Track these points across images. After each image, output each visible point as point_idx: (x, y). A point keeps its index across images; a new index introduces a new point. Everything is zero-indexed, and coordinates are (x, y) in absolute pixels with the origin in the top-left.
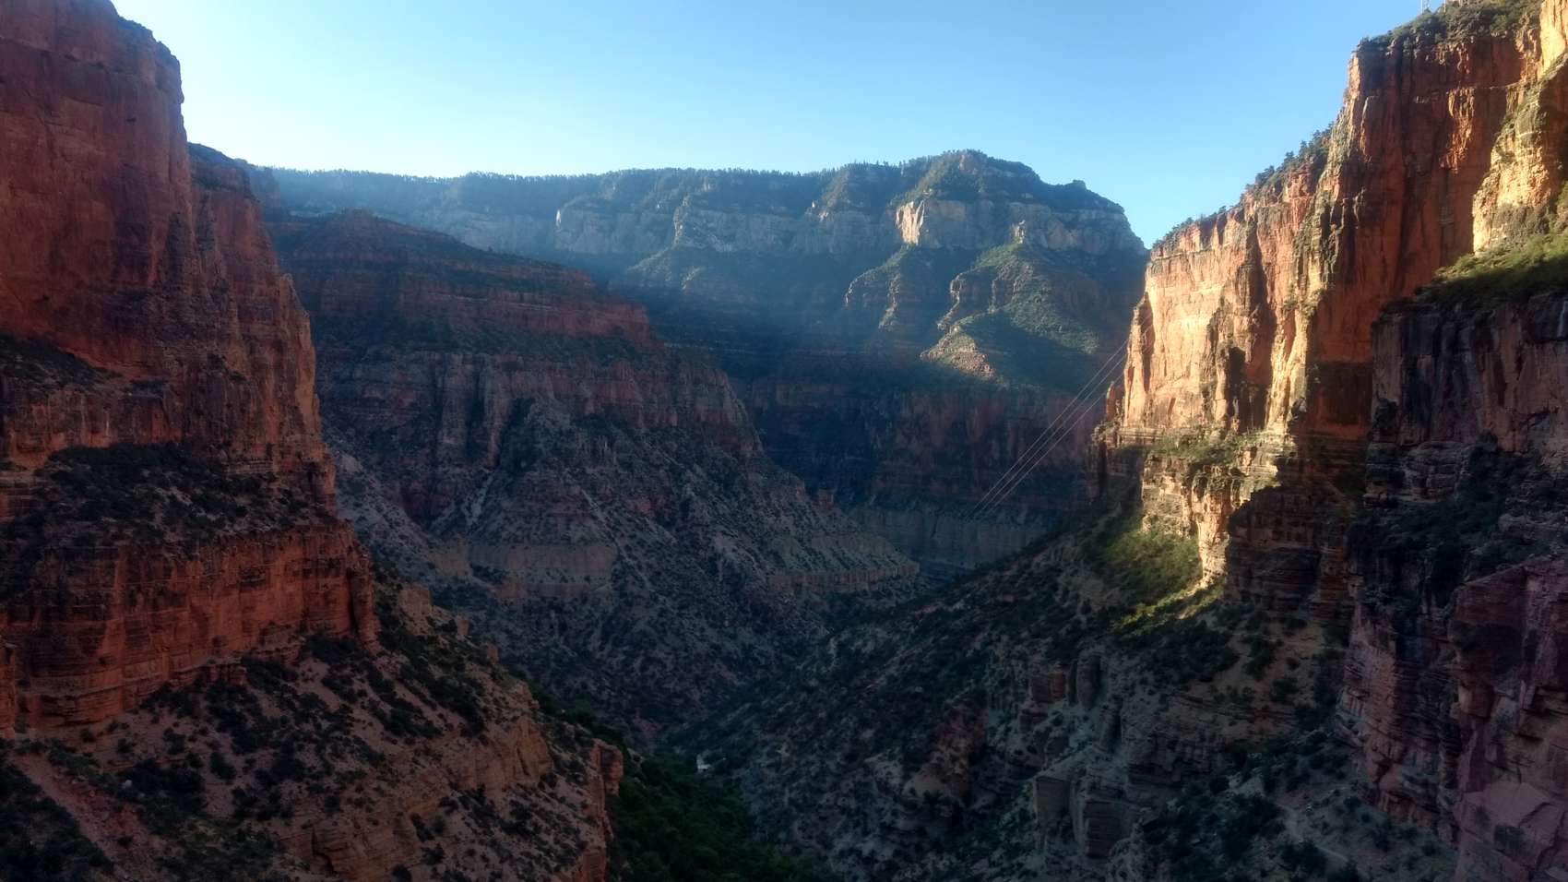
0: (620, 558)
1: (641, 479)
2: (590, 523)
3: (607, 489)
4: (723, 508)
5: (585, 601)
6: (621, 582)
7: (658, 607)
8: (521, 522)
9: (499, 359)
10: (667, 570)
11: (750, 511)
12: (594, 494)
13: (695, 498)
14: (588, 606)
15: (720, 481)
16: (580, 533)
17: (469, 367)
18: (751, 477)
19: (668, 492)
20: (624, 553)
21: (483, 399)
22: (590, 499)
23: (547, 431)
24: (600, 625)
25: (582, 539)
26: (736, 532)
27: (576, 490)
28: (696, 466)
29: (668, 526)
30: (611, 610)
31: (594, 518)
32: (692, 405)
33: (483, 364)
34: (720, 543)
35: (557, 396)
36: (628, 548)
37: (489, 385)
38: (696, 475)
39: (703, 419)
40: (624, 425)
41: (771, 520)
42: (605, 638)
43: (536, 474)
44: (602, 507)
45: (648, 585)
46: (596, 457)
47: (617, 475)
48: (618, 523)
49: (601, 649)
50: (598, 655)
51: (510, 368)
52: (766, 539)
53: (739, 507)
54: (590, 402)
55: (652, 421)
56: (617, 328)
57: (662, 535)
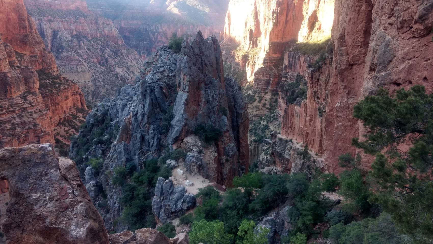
0: (93, 76)
1: (93, 53)
2: (83, 66)
3: (85, 57)
4: (116, 60)
5: (85, 88)
6: (94, 82)
7: (106, 88)
8: (63, 67)
9: (46, 18)
10: (106, 78)
11: (124, 60)
12: (82, 58)
13: (109, 58)
14: (86, 89)
15: (114, 52)
16: (81, 70)
17: (37, 21)
18: (123, 51)
19: (101, 56)
20: (94, 74)
21: (44, 31)
22: (81, 60)
23: (65, 41)
24: (91, 93)
25: (82, 71)
26: (121, 67)
27: (77, 57)
28: (107, 48)
29: (103, 66)
30: (93, 90)
31: (84, 65)
32: (103, 31)
33: (41, 20)
34: (118, 70)
35: (65, 29)
36: (94, 73)
37: (45, 27)
38: (107, 51)
39: (107, 34)
40: (85, 37)
41: (130, 63)
42: (93, 96)
43: (65, 53)
44: (85, 62)
45: (102, 82)
46: (80, 48)
47: (87, 52)
48: (90, 66)
49: (93, 100)
50: (92, 101)
51: (50, 21)
52: (129, 68)
53: (121, 60)
54: (74, 31)
55: (92, 35)
56: (78, 7)
57: (102, 68)
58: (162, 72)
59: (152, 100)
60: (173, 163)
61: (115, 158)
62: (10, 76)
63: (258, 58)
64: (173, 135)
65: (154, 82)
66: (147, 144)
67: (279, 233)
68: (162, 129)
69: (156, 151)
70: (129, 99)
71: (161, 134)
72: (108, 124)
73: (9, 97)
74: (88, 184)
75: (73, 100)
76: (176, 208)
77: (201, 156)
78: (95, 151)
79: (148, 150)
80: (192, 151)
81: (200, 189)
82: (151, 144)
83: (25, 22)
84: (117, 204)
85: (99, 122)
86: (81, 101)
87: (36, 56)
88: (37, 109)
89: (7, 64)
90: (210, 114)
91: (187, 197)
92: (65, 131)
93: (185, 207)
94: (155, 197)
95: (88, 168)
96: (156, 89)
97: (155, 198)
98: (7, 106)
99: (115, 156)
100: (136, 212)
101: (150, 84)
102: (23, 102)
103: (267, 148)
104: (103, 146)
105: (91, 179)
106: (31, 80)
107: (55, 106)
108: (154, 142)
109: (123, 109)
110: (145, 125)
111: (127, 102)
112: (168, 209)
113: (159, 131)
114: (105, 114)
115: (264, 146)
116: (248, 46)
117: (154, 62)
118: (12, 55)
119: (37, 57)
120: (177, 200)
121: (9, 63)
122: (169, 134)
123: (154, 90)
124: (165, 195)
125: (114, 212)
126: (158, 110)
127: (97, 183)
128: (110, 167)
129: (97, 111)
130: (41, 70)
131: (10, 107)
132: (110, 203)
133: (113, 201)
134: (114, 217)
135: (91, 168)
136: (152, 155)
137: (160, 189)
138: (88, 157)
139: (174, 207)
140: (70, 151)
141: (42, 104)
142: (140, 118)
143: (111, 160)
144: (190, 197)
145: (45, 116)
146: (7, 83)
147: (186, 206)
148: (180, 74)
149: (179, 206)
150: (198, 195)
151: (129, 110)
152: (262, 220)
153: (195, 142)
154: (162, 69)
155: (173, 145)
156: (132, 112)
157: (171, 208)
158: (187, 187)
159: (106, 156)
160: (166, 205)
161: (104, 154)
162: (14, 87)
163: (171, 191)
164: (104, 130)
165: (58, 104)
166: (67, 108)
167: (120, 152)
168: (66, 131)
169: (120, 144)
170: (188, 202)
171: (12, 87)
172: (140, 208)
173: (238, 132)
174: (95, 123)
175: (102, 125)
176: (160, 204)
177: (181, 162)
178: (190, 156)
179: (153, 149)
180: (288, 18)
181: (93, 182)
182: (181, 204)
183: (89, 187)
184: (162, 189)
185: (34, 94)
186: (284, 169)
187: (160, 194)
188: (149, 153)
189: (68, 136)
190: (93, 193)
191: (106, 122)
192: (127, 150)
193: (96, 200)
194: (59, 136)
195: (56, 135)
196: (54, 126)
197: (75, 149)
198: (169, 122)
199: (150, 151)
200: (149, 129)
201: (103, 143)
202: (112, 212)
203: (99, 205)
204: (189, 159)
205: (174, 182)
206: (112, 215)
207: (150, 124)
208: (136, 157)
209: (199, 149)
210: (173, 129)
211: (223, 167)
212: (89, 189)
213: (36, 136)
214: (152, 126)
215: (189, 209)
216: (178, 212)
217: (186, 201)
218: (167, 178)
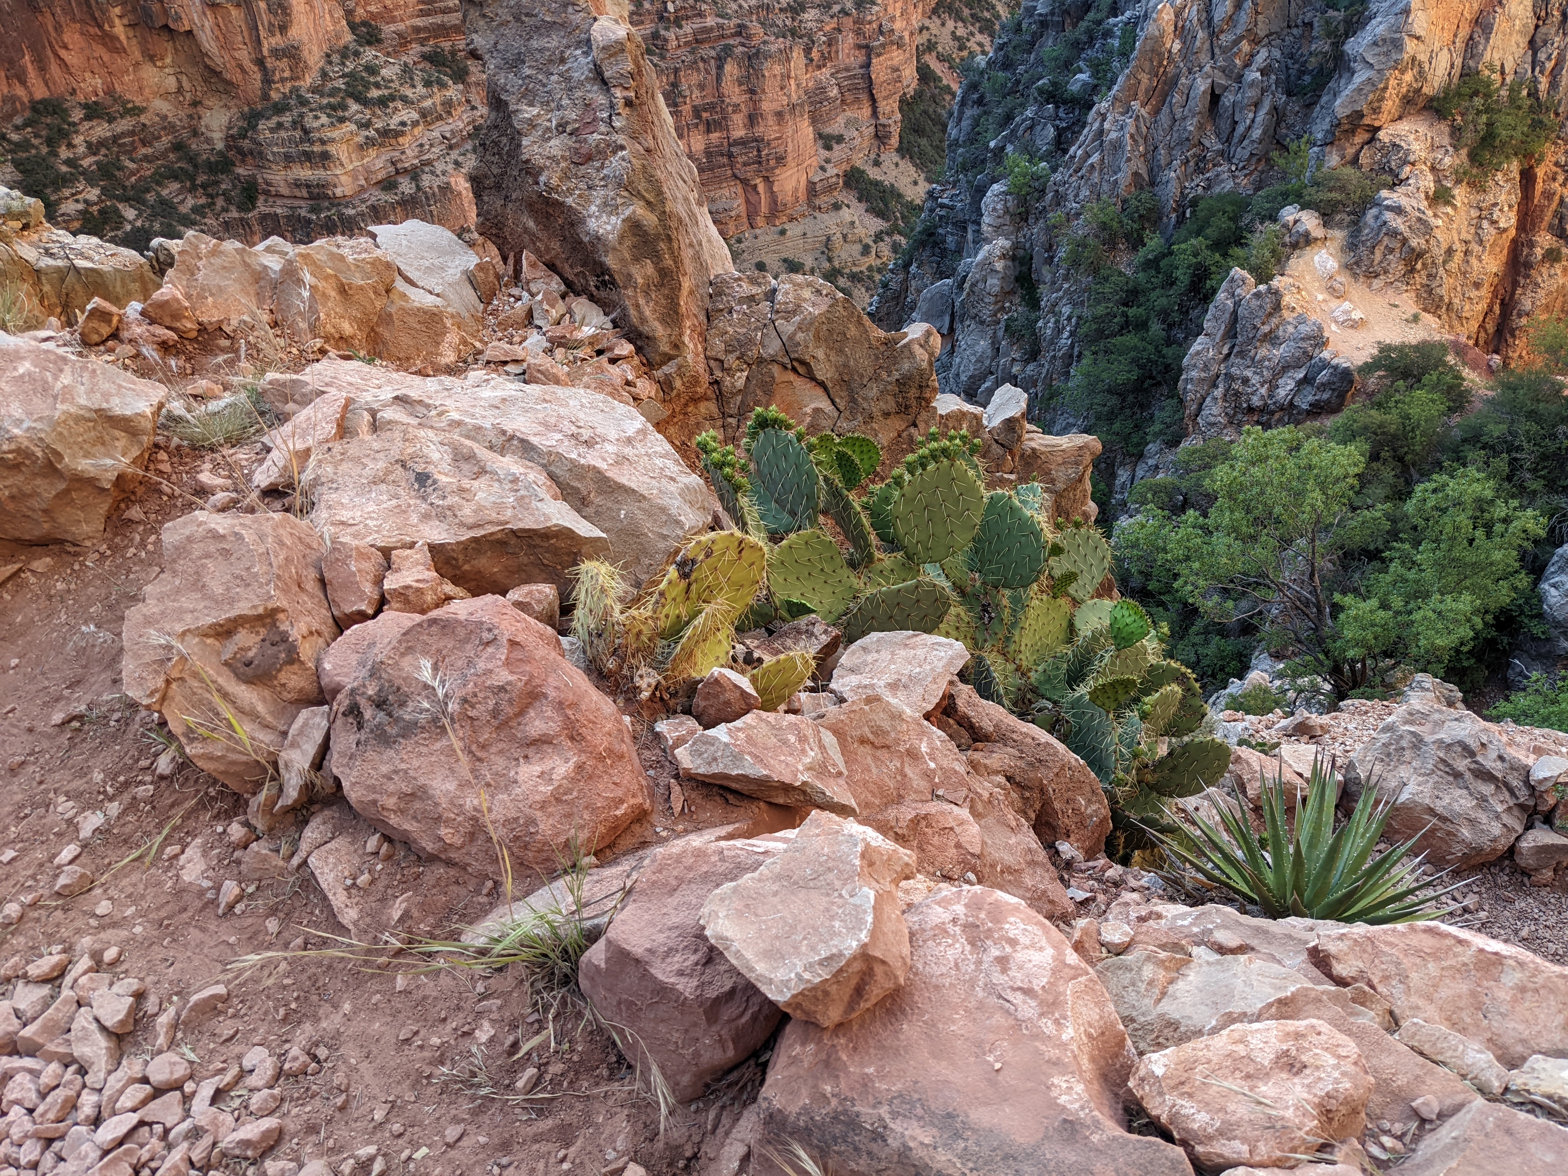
60: (1309, 221)
61: (1092, 165)
64: (1338, 102)
66: (1225, 126)
68: (1302, 73)
69: (1254, 160)
71: (1289, 94)
72: (1099, 23)
74: (987, 247)
76: (1271, 396)
77: (1435, 216)
78: (1031, 128)
79: (1221, 153)
80: (1401, 189)
81: (1385, 349)
82: (1240, 129)
84: (1066, 334)
85: (1067, 12)
91: (1325, 364)
93: (1304, 402)
94: (1201, 338)
95: (995, 186)
97: (1198, 344)
99: (1095, 158)
100: (1121, 378)
104: (1062, 114)
105: (998, 229)
108: (1253, 121)
110: (1236, 42)
112: (1237, 394)
120: (1285, 368)
122: (1324, 99)
124: (1240, 339)
125: (1051, 362)
127: (1016, 246)
128: (1071, 197)
132: (1046, 326)
133: (1057, 322)
134: (1049, 377)
135: (1004, 188)
136: (1235, 177)
137: (1227, 315)
138: (1003, 148)
139: (1263, 391)
140: (951, 114)
143: (1076, 172)
144: (1336, 367)
147: (1310, 398)
149: (1282, 393)
150: (1367, 368)
153: (1433, 148)
155: (1327, 149)
157: (1249, 390)
158: (1334, 327)
159: (1065, 151)
160: (1230, 377)
161: (1061, 144)
163: (1266, 329)
164: (1077, 47)
167: (1117, 146)
169: (1123, 114)
170: (1323, 386)
172: (1140, 367)
174: (1052, 13)
175: (1075, 25)
176: (1214, 369)
177: (1339, 225)
178: (1389, 208)
179: (1242, 153)
181: (1002, 243)
182: (1291, 385)
183: (986, 258)
184: (1235, 313)
187: (1221, 332)
188: (1225, 167)
189: (962, 59)
190: (995, 281)
191: (1091, 15)
192: (1141, 141)
193: (1003, 308)
194: (934, 54)
195: (924, 52)
196: (924, 13)
197: (969, 112)
198: (1338, 45)
199: (1229, 160)
200: (1247, 65)
201: (1065, 103)
202: (1045, 359)
203: (1007, 328)
204: (1377, 218)
205: (1288, 299)
206: (1044, 371)
207: (1256, 41)
208: (1173, 174)
209: (1438, 181)
210: (1346, 75)
211: (1522, 281)
212: (987, 264)
213: (859, 47)
214: (1263, 54)
215: (1317, 410)
216: (1272, 413)
217: (1314, 379)
218: (1263, 276)
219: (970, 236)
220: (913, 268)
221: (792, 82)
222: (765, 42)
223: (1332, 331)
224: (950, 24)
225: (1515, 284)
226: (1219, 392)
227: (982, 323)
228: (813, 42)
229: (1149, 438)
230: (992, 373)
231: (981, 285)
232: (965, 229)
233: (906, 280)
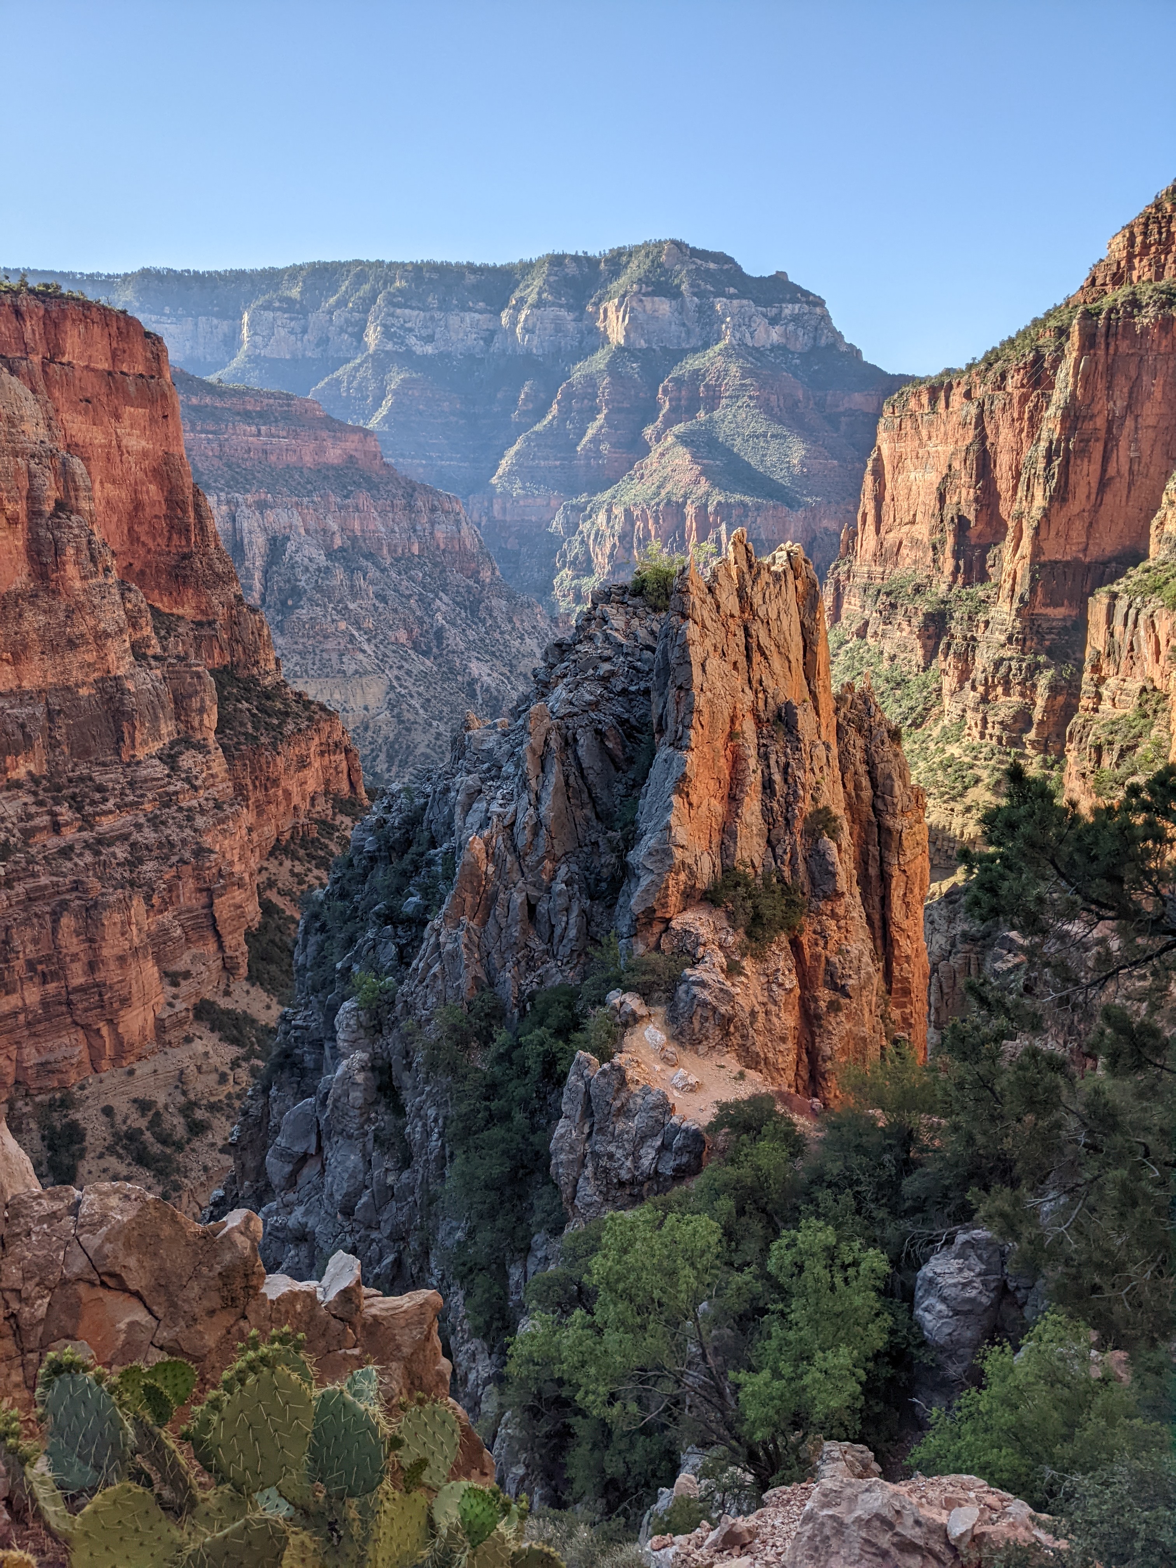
0: (392, 688)
1: (395, 611)
2: (361, 656)
3: (369, 624)
4: (472, 635)
5: (366, 728)
6: (396, 711)
7: (433, 731)
8: (296, 658)
9: (250, 498)
10: (435, 697)
11: (497, 635)
12: (359, 629)
13: (447, 626)
14: (370, 733)
15: (466, 609)
16: (354, 667)
17: (224, 508)
18: (495, 602)
19: (421, 622)
20: (395, 684)
21: (242, 539)
22: (356, 634)
23: (306, 569)
24: (384, 749)
25: (356, 672)
26: (488, 658)
27: (343, 625)
28: (441, 594)
29: (425, 654)
30: (392, 736)
31: (364, 652)
32: (431, 533)
33: (237, 505)
34: (477, 668)
35: (307, 531)
36: (398, 678)
37: (245, 526)
38: (443, 604)
40: (369, 556)
41: (517, 643)
42: (390, 759)
43: (304, 611)
44: (369, 640)
45: (421, 711)
46: (355, 593)
47: (376, 609)
48: (385, 655)
49: (389, 770)
50: (386, 776)
51: (262, 506)
52: (514, 662)
53: (487, 633)
54: (338, 535)
55: (395, 551)
56: (351, 456)
57: (423, 664)
58: (604, 680)
59: (567, 777)
60: (633, 1002)
61: (435, 975)
62: (133, 690)
63: (987, 623)
64: (633, 901)
65: (576, 714)
66: (545, 929)
67: (1019, 1295)
68: (598, 881)
69: (575, 955)
70: (489, 770)
71: (592, 898)
72: (422, 854)
73: (126, 758)
74: (345, 1062)
75: (325, 769)
76: (637, 1168)
77: (733, 985)
78: (374, 947)
79: (547, 952)
80: (701, 967)
81: (724, 1107)
82: (558, 931)
83: (185, 511)
84: (435, 1136)
85: (392, 848)
86: (349, 775)
87: (215, 621)
88: (207, 799)
89: (125, 651)
90: (774, 832)
91: (677, 1129)
92: (292, 873)
93: (667, 1168)
94: (562, 1122)
95: (346, 1004)
96: (584, 740)
97: (561, 1127)
98: (118, 786)
99: (436, 968)
100: (496, 1171)
101: (562, 718)
102: (168, 776)
103: (1010, 965)
104: (400, 933)
105: (354, 1043)
106: (195, 703)
107: (266, 789)
108: (567, 923)
109: (467, 809)
110: (540, 861)
111: (483, 781)
112: (606, 1171)
113: (588, 885)
114: (414, 821)
115: (999, 958)
116: (950, 579)
117: (580, 642)
118: (143, 621)
119: (217, 626)
120: (643, 1138)
121: (133, 646)
122: (621, 900)
123: (576, 740)
124: (597, 1117)
125: (425, 1167)
126: (588, 812)
127: (374, 1057)
128: (420, 1005)
129: (388, 809)
130: (225, 666)
131: (128, 792)
132: (414, 1131)
133: (425, 1125)
134: (425, 1182)
135: (356, 1005)
136: (562, 971)
137: (581, 1096)
138: (349, 968)
139: (629, 1163)
140: (296, 943)
141: (223, 781)
142: (523, 838)
143: (421, 982)
144: (686, 1130)
145: (231, 823)
146: (123, 713)
147: (672, 1163)
148: (666, 684)
149: (646, 1162)
150: (713, 1127)
151: (487, 810)
152: (950, 1242)
153: (716, 930)
154: (606, 667)
155: (633, 940)
156: (499, 815)
157: (616, 1165)
158: (676, 1093)
159: (409, 965)
160: (596, 1155)
161: (404, 958)
162: (142, 724)
163: (618, 1104)
164: (406, 875)
165: (276, 782)
166: (304, 799)
167: (454, 956)
168: (297, 875)
169: (455, 928)
170: (680, 1151)
171: (137, 724)
172: (512, 1158)
173: (885, 901)
174: (379, 850)
175: (401, 858)
176: (580, 1149)
177: (658, 1002)
178: (694, 983)
179: (564, 950)
180: (1111, 471)
181: (360, 1056)
182: (652, 1154)
183: (346, 1073)
184: (587, 1093)
185: (201, 748)
186: (1072, 1050)
187: (579, 1113)
188: (552, 964)
189: (302, 892)
190: (358, 1094)
191: (414, 849)
192: (475, 949)
193: (369, 1120)
194: (275, 890)
195: (265, 889)
196: (261, 856)
197: (313, 939)
198: (621, 857)
199: (554, 957)
200: (553, 879)
201: (402, 922)
202: (418, 1165)
203: (376, 1138)
204: (687, 992)
205: (630, 1074)
206: (420, 1177)
207: (556, 860)
208: (508, 975)
209: (727, 957)
210: (634, 880)
211: (817, 1031)
212: (347, 1078)
213: (201, 890)
214: (564, 869)
215: (681, 1174)
216: (642, 1184)
217: (671, 1144)
218: (605, 1056)
219: (327, 1052)
220: (273, 1092)
221: (134, 927)
222: (103, 894)
223: (675, 1097)
224: (288, 863)
225: (813, 1034)
226: (589, 1172)
227: (350, 1137)
228: (153, 890)
229: (533, 1229)
230: (367, 1187)
231: (344, 1100)
232: (322, 1046)
233: (266, 1104)
